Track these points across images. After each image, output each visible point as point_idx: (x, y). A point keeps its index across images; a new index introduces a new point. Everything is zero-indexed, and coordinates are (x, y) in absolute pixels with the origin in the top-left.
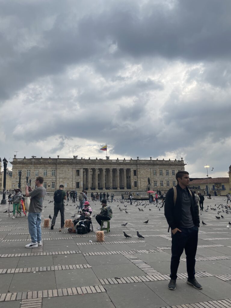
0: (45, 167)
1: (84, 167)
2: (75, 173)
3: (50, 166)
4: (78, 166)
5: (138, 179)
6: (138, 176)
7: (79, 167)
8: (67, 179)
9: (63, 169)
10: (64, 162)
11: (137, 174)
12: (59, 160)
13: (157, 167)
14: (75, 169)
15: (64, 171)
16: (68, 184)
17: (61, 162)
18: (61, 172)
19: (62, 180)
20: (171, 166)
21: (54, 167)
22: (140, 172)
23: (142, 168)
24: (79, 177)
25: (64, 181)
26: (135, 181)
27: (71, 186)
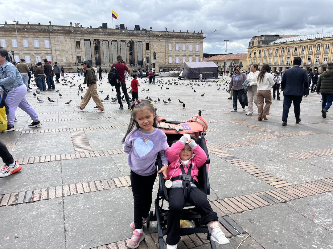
0: (35, 36)
1: (86, 38)
2: (74, 44)
3: (41, 35)
4: (77, 36)
5: (150, 54)
6: (151, 51)
7: (79, 38)
8: (65, 52)
9: (59, 39)
10: (58, 30)
11: (149, 48)
12: (52, 27)
13: (173, 40)
14: (74, 40)
15: (59, 42)
16: (67, 57)
17: (55, 30)
18: (56, 43)
19: (59, 53)
20: (189, 40)
21: (47, 37)
22: (153, 46)
23: (156, 41)
24: (80, 50)
25: (62, 55)
26: (148, 56)
27: (71, 60)
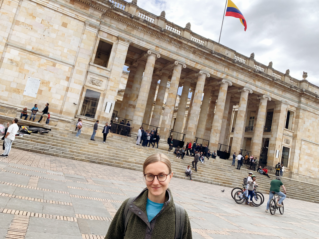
1: (136, 41)
4: (110, 26)
5: (294, 142)
8: (43, 61)
9: (40, 10)
15: (38, 20)
16: (44, 83)
23: (311, 110)
24: (104, 73)
25: (26, 67)
26: (287, 146)
27: (59, 97)
